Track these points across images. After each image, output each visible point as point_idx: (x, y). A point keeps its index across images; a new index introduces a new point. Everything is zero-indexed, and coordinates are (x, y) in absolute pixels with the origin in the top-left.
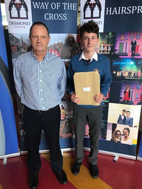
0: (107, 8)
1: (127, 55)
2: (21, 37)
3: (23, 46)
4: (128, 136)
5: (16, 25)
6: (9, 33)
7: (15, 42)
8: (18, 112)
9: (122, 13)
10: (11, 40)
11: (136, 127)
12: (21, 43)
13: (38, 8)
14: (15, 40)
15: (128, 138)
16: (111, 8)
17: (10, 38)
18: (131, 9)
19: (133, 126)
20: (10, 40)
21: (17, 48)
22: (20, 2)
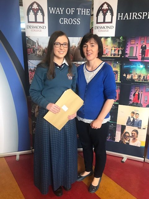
0: (119, 14)
1: (137, 59)
2: (37, 40)
4: (137, 138)
5: (33, 29)
6: (26, 36)
7: (31, 44)
8: (32, 111)
9: (133, 19)
10: (28, 43)
11: (145, 129)
13: (54, 13)
14: (31, 43)
15: (136, 140)
16: (122, 14)
17: (27, 41)
18: (142, 15)
19: (142, 128)
20: (27, 43)
21: (33, 50)
22: (38, 8)
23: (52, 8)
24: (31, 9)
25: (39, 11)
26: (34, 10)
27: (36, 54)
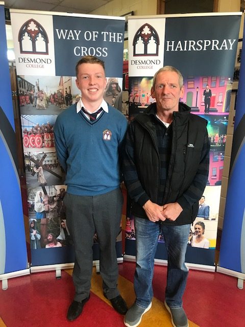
0: (168, 42)
1: (198, 111)
3: (39, 95)
4: (203, 235)
5: (29, 63)
6: (18, 75)
7: (27, 88)
9: (190, 50)
11: (214, 219)
12: (36, 91)
13: (64, 38)
15: (202, 238)
16: (173, 42)
17: (18, 83)
18: (203, 45)
20: (19, 86)
21: (30, 98)
22: (37, 29)
23: (62, 31)
24: (26, 30)
25: (40, 35)
26: (30, 33)
27: (36, 106)
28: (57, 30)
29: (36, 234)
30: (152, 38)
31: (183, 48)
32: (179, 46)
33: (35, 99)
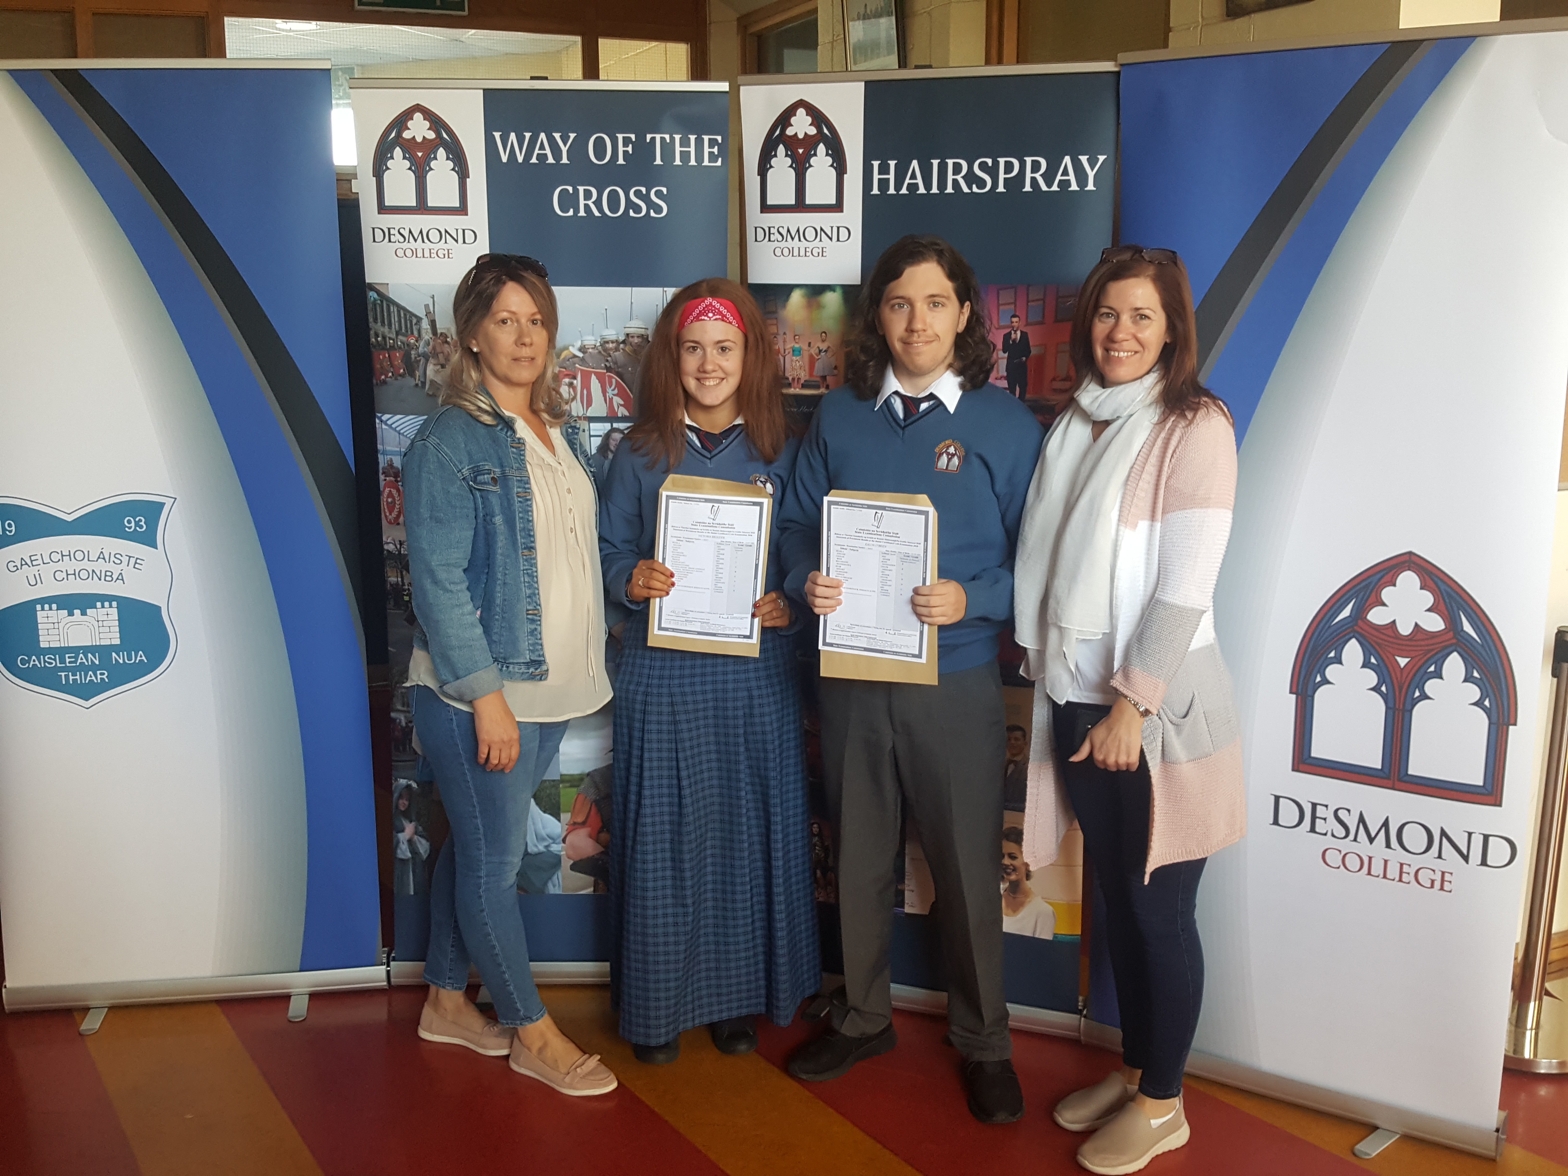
0: (876, 164)
2: (427, 306)
3: (434, 348)
5: (405, 245)
6: (367, 281)
7: (395, 326)
9: (950, 190)
10: (375, 320)
12: (427, 335)
13: (520, 159)
14: (395, 319)
16: (892, 163)
17: (370, 306)
18: (993, 172)
20: (371, 320)
21: (407, 357)
22: (431, 135)
23: (513, 136)
24: (399, 141)
25: (441, 153)
26: (409, 147)
27: (424, 383)
28: (497, 135)
29: (416, 837)
30: (821, 148)
31: (928, 185)
32: (913, 176)
33: (423, 360)
